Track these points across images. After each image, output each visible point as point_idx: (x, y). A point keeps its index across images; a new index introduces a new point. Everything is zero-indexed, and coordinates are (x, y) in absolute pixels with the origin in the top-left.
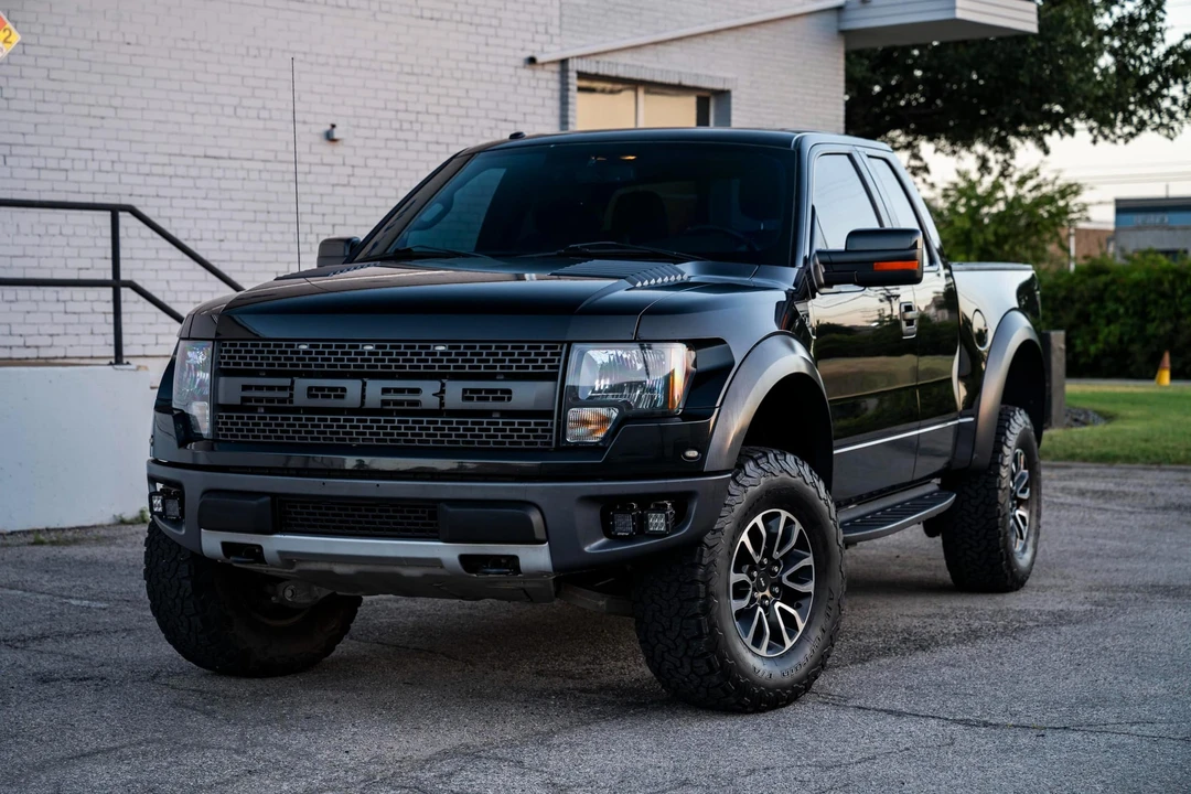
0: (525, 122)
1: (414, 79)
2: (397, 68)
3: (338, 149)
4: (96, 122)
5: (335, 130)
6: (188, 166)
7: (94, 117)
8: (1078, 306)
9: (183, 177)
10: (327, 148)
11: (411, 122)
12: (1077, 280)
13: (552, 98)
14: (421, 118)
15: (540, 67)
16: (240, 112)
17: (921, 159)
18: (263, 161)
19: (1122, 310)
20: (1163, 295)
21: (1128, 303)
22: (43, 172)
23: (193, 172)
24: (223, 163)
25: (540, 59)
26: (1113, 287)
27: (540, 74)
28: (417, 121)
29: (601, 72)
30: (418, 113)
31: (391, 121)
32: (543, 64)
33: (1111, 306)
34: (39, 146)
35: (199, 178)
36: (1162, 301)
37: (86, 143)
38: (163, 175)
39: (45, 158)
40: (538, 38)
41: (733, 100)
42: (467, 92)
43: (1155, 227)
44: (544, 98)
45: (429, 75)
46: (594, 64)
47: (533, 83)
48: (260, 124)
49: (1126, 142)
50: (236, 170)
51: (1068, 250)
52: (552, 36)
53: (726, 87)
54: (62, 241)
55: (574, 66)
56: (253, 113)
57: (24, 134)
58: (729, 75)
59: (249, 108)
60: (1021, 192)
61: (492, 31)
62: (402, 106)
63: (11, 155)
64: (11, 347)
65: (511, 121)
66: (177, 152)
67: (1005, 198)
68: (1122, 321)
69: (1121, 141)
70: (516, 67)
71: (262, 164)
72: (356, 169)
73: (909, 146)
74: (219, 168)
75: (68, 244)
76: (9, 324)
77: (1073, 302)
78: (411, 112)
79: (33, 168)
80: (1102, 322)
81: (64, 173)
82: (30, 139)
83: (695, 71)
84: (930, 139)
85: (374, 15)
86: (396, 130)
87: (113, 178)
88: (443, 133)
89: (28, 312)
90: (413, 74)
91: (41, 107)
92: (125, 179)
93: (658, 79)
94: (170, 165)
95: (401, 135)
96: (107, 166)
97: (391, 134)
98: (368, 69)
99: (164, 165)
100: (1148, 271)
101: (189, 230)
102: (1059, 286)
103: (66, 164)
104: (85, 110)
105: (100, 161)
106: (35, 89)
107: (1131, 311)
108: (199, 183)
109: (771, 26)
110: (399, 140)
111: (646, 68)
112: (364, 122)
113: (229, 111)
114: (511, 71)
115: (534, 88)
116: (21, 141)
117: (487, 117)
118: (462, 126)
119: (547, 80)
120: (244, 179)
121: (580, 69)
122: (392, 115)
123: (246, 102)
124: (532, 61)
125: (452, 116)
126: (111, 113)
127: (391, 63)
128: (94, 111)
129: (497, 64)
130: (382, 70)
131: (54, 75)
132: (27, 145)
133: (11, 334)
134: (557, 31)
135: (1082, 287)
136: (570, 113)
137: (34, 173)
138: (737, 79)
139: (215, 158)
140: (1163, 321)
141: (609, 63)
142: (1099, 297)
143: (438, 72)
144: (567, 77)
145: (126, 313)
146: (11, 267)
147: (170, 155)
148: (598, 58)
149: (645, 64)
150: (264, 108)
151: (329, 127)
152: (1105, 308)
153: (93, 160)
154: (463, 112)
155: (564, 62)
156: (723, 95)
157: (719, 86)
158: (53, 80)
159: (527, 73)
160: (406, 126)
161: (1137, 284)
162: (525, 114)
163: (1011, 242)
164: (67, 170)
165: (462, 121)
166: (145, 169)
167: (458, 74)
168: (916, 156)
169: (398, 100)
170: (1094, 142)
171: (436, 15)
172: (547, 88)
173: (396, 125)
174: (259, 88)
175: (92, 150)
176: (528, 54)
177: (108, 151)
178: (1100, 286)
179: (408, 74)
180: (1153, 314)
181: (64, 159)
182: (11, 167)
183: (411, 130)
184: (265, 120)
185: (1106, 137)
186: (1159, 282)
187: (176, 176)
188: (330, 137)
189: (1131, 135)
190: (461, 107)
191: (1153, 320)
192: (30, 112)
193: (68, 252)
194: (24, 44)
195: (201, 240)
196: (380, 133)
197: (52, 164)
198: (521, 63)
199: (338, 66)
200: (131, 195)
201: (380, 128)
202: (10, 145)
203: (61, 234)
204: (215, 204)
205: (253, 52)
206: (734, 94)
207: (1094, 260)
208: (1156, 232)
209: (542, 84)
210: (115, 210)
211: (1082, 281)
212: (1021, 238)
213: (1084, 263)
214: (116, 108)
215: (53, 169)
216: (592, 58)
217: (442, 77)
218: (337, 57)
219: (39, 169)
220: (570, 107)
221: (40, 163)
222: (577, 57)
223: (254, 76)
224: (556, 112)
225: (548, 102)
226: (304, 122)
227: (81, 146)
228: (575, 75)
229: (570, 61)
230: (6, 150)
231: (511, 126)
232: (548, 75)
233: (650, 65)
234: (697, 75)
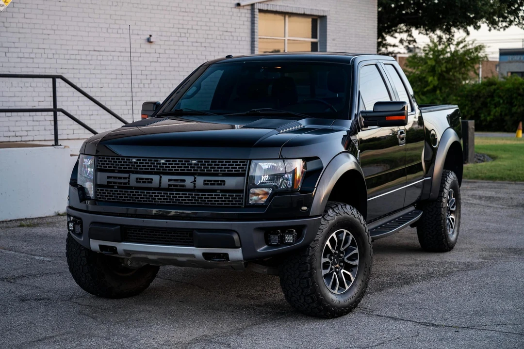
0: (235, 32)
1: (186, 14)
2: (179, 9)
3: (153, 46)
4: (46, 37)
5: (151, 38)
6: (87, 55)
7: (45, 34)
8: (482, 99)
9: (84, 60)
10: (148, 45)
11: (185, 33)
12: (482, 88)
13: (247, 21)
14: (189, 31)
15: (242, 7)
16: (110, 31)
17: (413, 37)
18: (120, 52)
19: (501, 101)
20: (520, 95)
21: (504, 98)
22: (22, 59)
23: (89, 58)
24: (102, 53)
25: (242, 4)
26: (498, 91)
27: (242, 10)
28: (188, 33)
29: (269, 9)
30: (188, 29)
31: (176, 33)
32: (244, 6)
33: (497, 99)
34: (21, 48)
35: (91, 60)
36: (519, 97)
37: (41, 46)
38: (76, 59)
39: (24, 53)
41: (328, 20)
42: (210, 19)
43: (517, 61)
44: (244, 21)
45: (193, 12)
46: (266, 6)
47: (239, 15)
48: (118, 36)
49: (504, 30)
50: (108, 56)
51: (479, 75)
53: (325, 14)
54: (31, 89)
55: (257, 7)
56: (115, 31)
57: (14, 43)
58: (326, 9)
59: (113, 29)
60: (457, 49)
62: (181, 26)
63: (9, 52)
64: (9, 137)
65: (229, 32)
66: (82, 49)
67: (451, 52)
68: (501, 106)
69: (502, 30)
70: (231, 8)
71: (119, 53)
72: (161, 55)
73: (407, 31)
74: (100, 55)
75: (34, 91)
76: (9, 127)
77: (480, 98)
78: (185, 29)
79: (18, 57)
80: (493, 106)
81: (32, 59)
82: (17, 45)
83: (311, 8)
84: (417, 28)
86: (178, 37)
87: (54, 61)
88: (199, 38)
89: (17, 121)
90: (186, 12)
91: (21, 31)
92: (59, 61)
93: (294, 11)
94: (79, 55)
95: (181, 39)
96: (51, 56)
97: (176, 39)
98: (166, 10)
99: (76, 55)
100: (513, 84)
101: (87, 83)
102: (474, 90)
103: (32, 55)
104: (40, 31)
105: (48, 54)
106: (19, 23)
107: (506, 101)
108: (91, 62)
110: (180, 41)
111: (289, 7)
112: (164, 34)
113: (104, 30)
114: (230, 9)
115: (239, 17)
116: (13, 46)
117: (218, 30)
118: (208, 34)
119: (245, 13)
120: (111, 60)
121: (260, 8)
122: (177, 30)
123: (112, 26)
124: (238, 5)
125: (203, 30)
126: (52, 32)
127: (176, 7)
128: (45, 32)
129: (223, 7)
130: (172, 10)
131: (27, 16)
132: (16, 48)
133: (9, 131)
135: (484, 91)
136: (255, 28)
137: (19, 60)
138: (329, 11)
139: (98, 51)
140: (519, 106)
141: (273, 5)
142: (492, 95)
143: (197, 11)
144: (254, 12)
145: (60, 120)
146: (9, 101)
147: (79, 50)
148: (268, 3)
149: (289, 5)
150: (120, 28)
151: (148, 36)
152: (494, 100)
153: (45, 53)
154: (208, 28)
155: (253, 5)
156: (323, 18)
157: (321, 14)
158: (27, 18)
159: (236, 10)
160: (183, 35)
161: (508, 90)
162: (235, 28)
163: (453, 71)
164: (33, 58)
165: (207, 32)
166: (67, 57)
167: (206, 11)
168: (410, 35)
169: (179, 23)
170: (490, 30)
172: (245, 17)
173: (178, 35)
174: (118, 20)
175: (44, 49)
176: (237, 2)
177: (51, 49)
178: (492, 90)
179: (183, 12)
180: (515, 103)
181: (31, 53)
182: (9, 57)
183: (185, 37)
184: (120, 34)
185: (495, 28)
186: (518, 89)
187: (81, 60)
188: (149, 41)
189: (506, 27)
190: (207, 26)
191: (515, 106)
192: (16, 33)
193: (34, 94)
194: (13, 3)
195: (93, 87)
196: (172, 38)
197: (27, 55)
198: (234, 6)
199: (153, 9)
200: (61, 68)
201: (171, 36)
202: (8, 47)
203: (31, 86)
204: (99, 72)
205: (115, 4)
206: (328, 17)
207: (489, 79)
208: (517, 64)
209: (243, 15)
210: (54, 78)
211: (484, 88)
212: (457, 69)
213: (485, 80)
214: (54, 30)
215: (27, 58)
216: (265, 3)
217: (199, 13)
218: (152, 5)
219: (21, 58)
220: (256, 25)
221: (21, 55)
222: (259, 3)
223: (115, 15)
224: (250, 27)
225: (246, 23)
226: (138, 34)
227: (39, 47)
228: (257, 11)
229: (256, 4)
230: (6, 50)
231: (229, 34)
232: (246, 11)
233: (291, 6)
234: (312, 9)
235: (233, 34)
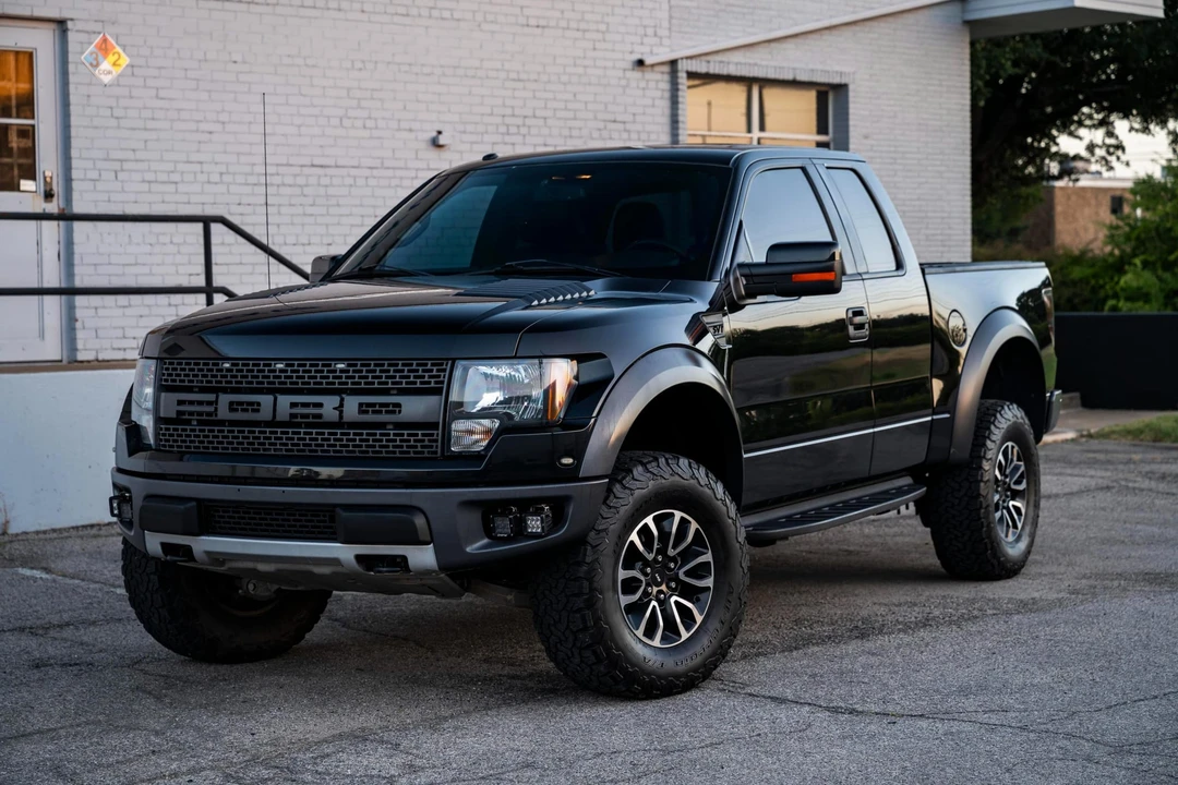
0: (634, 122)
1: (520, 84)
2: (503, 75)
3: (445, 155)
4: (204, 137)
5: (441, 137)
6: (295, 176)
7: (203, 132)
9: (290, 186)
10: (434, 154)
11: (518, 126)
13: (662, 98)
14: (528, 122)
15: (649, 69)
16: (347, 122)
18: (372, 168)
22: (153, 185)
23: (300, 181)
24: (330, 171)
25: (648, 61)
27: (649, 75)
28: (524, 125)
29: (712, 71)
30: (525, 117)
31: (498, 125)
32: (652, 66)
35: (306, 186)
37: (195, 157)
39: (156, 172)
40: (646, 40)
41: (851, 94)
42: (574, 95)
44: (653, 99)
45: (536, 81)
46: (703, 64)
47: (643, 84)
48: (366, 133)
50: (343, 177)
52: (661, 38)
53: (842, 81)
54: (171, 249)
55: (683, 66)
56: (359, 123)
57: (133, 150)
58: (846, 70)
59: (355, 118)
61: (600, 36)
62: (509, 111)
63: (122, 170)
65: (620, 122)
66: (285, 162)
70: (625, 70)
71: (368, 171)
74: (325, 175)
75: (179, 253)
76: (124, 328)
78: (518, 116)
79: (143, 181)
81: (174, 185)
83: (811, 66)
85: (479, 26)
86: (503, 134)
88: (550, 136)
90: (519, 80)
93: (772, 75)
94: (277, 174)
95: (507, 139)
96: (215, 177)
97: (498, 138)
98: (474, 77)
101: (297, 236)
103: (175, 177)
104: (190, 126)
105: (207, 173)
106: (145, 107)
108: (306, 191)
109: (890, 19)
110: (506, 144)
111: (759, 66)
112: (470, 128)
113: (333, 120)
114: (620, 74)
115: (643, 89)
116: (132, 158)
117: (595, 118)
118: (570, 128)
119: (657, 81)
120: (351, 186)
121: (690, 69)
122: (499, 120)
123: (352, 113)
124: (640, 63)
125: (560, 119)
126: (218, 127)
127: (497, 70)
128: (203, 126)
129: (606, 68)
130: (488, 77)
131: (162, 94)
132: (137, 161)
134: (666, 33)
136: (680, 112)
137: (145, 187)
138: (853, 73)
139: (322, 166)
141: (720, 62)
143: (544, 78)
144: (677, 77)
146: (123, 275)
147: (277, 164)
148: (709, 58)
149: (759, 62)
150: (370, 118)
151: (435, 134)
153: (201, 172)
154: (571, 115)
155: (673, 63)
156: (841, 89)
157: (836, 80)
158: (162, 99)
159: (637, 74)
160: (513, 130)
162: (634, 115)
164: (176, 183)
165: (570, 123)
166: (253, 179)
167: (566, 79)
169: (504, 105)
171: (542, 23)
172: (657, 89)
173: (503, 129)
174: (363, 99)
175: (201, 163)
176: (633, 58)
177: (216, 163)
179: (514, 80)
181: (173, 172)
183: (518, 133)
184: (371, 129)
187: (284, 185)
188: (436, 143)
190: (569, 110)
192: (140, 129)
193: (179, 259)
194: (132, 66)
195: (309, 244)
196: (488, 137)
198: (629, 66)
199: (444, 75)
200: (240, 204)
201: (487, 132)
202: (122, 161)
203: (171, 243)
204: (323, 211)
205: (358, 65)
206: (851, 88)
209: (652, 85)
214: (223, 123)
215: (163, 182)
216: (702, 58)
217: (549, 82)
218: (441, 66)
219: (149, 182)
220: (680, 106)
221: (150, 176)
222: (687, 58)
223: (360, 89)
224: (667, 111)
225: (657, 102)
226: (411, 130)
227: (190, 160)
228: (685, 75)
229: (680, 62)
230: (117, 166)
231: (621, 126)
232: (659, 77)
233: (764, 63)
234: (812, 70)
235: (628, 126)
